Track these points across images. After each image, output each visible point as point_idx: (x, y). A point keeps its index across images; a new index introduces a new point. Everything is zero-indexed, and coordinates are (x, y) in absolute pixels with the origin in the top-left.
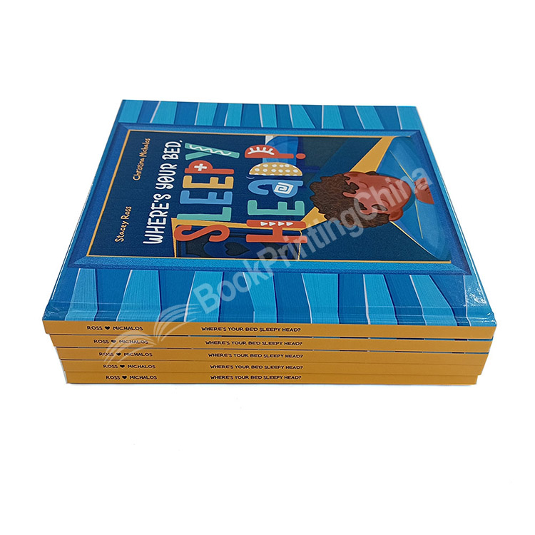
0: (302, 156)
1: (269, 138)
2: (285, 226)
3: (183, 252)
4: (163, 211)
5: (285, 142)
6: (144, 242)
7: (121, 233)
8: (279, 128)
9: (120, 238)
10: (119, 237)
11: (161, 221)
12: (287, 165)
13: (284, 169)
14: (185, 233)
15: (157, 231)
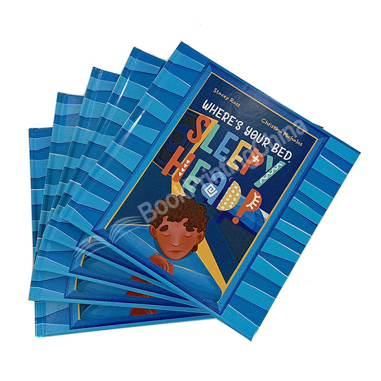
0: (235, 221)
1: (265, 215)
2: (180, 171)
3: (189, 114)
4: (227, 120)
5: (256, 221)
6: (207, 100)
7: (220, 94)
8: (273, 228)
9: (216, 91)
10: (218, 91)
11: (219, 115)
12: (231, 207)
13: (229, 203)
14: (203, 122)
15: (212, 109)
